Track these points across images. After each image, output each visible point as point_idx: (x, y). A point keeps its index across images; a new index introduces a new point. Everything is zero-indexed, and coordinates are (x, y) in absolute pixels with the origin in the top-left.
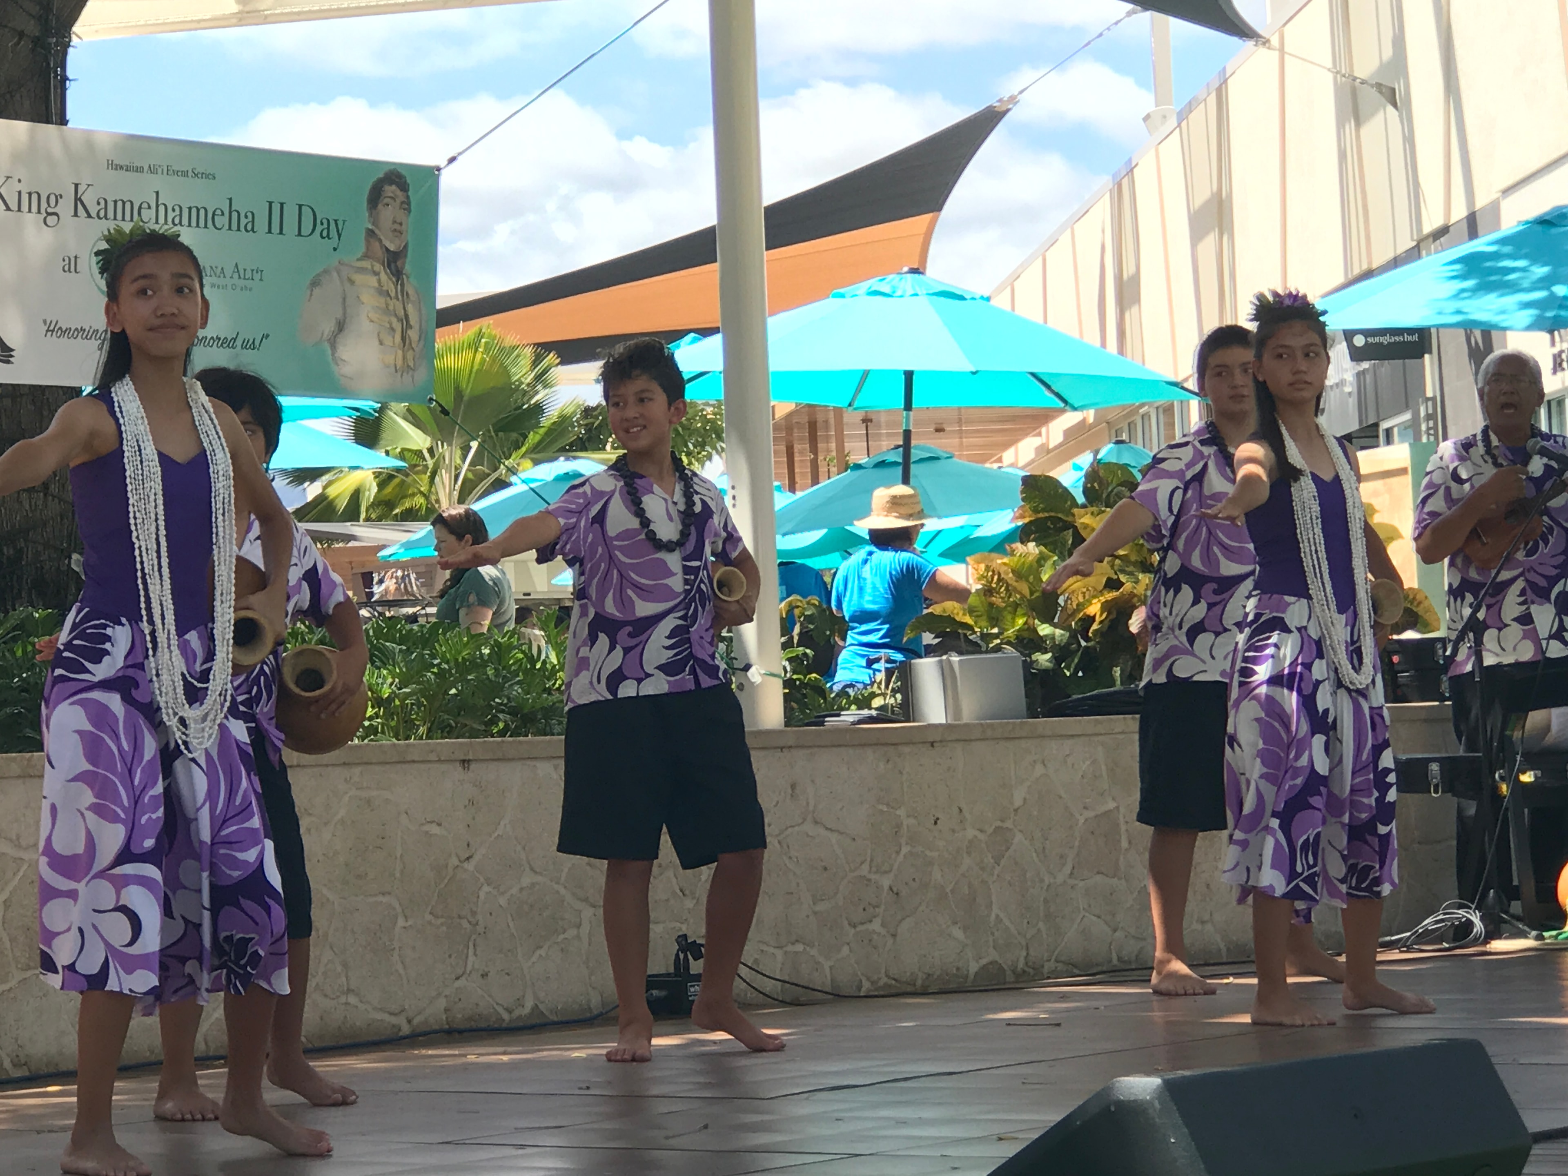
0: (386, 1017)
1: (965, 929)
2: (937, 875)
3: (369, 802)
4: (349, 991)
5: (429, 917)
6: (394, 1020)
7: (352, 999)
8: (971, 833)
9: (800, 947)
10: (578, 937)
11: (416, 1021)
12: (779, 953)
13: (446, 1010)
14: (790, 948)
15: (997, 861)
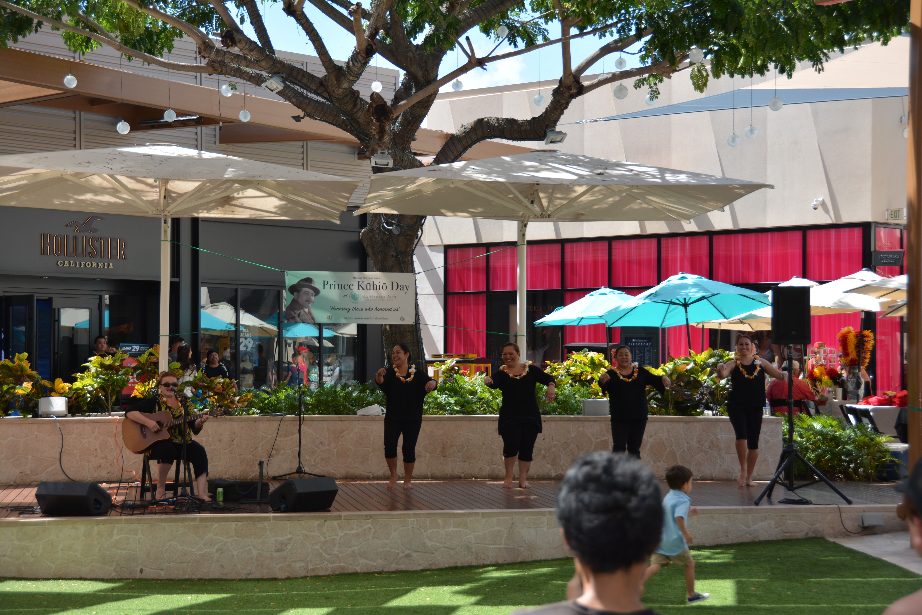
0: (366, 474)
1: (552, 465)
2: (543, 452)
3: (364, 428)
4: (355, 467)
5: (380, 453)
6: (368, 474)
7: (356, 469)
8: (555, 443)
9: (495, 466)
10: (425, 460)
11: (374, 475)
12: (488, 467)
13: (384, 473)
14: (492, 466)
15: (565, 449)
